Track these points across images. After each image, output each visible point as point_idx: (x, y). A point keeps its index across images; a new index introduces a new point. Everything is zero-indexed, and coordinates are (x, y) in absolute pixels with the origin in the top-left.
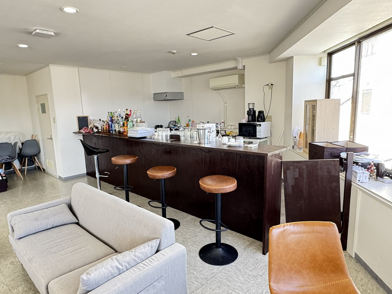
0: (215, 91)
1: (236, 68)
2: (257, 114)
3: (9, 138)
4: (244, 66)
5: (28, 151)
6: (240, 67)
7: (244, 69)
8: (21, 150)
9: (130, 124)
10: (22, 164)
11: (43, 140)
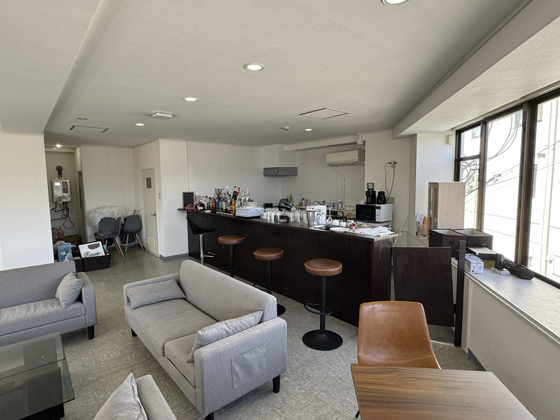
0: (332, 168)
1: (355, 143)
2: (377, 195)
3: (113, 212)
4: (365, 141)
5: (130, 227)
6: (360, 142)
7: (364, 144)
8: (123, 225)
9: (238, 203)
10: (123, 241)
11: (145, 216)
